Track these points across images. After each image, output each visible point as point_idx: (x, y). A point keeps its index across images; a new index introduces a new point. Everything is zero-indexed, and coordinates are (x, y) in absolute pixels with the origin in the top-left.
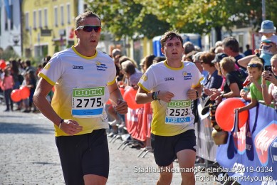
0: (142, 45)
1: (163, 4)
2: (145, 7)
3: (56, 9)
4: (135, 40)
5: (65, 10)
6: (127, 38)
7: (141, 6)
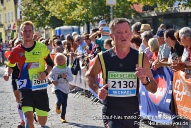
0: (49, 32)
1: (60, 11)
2: (51, 13)
3: (6, 14)
4: (46, 29)
5: (10, 14)
6: (42, 28)
7: (49, 12)
